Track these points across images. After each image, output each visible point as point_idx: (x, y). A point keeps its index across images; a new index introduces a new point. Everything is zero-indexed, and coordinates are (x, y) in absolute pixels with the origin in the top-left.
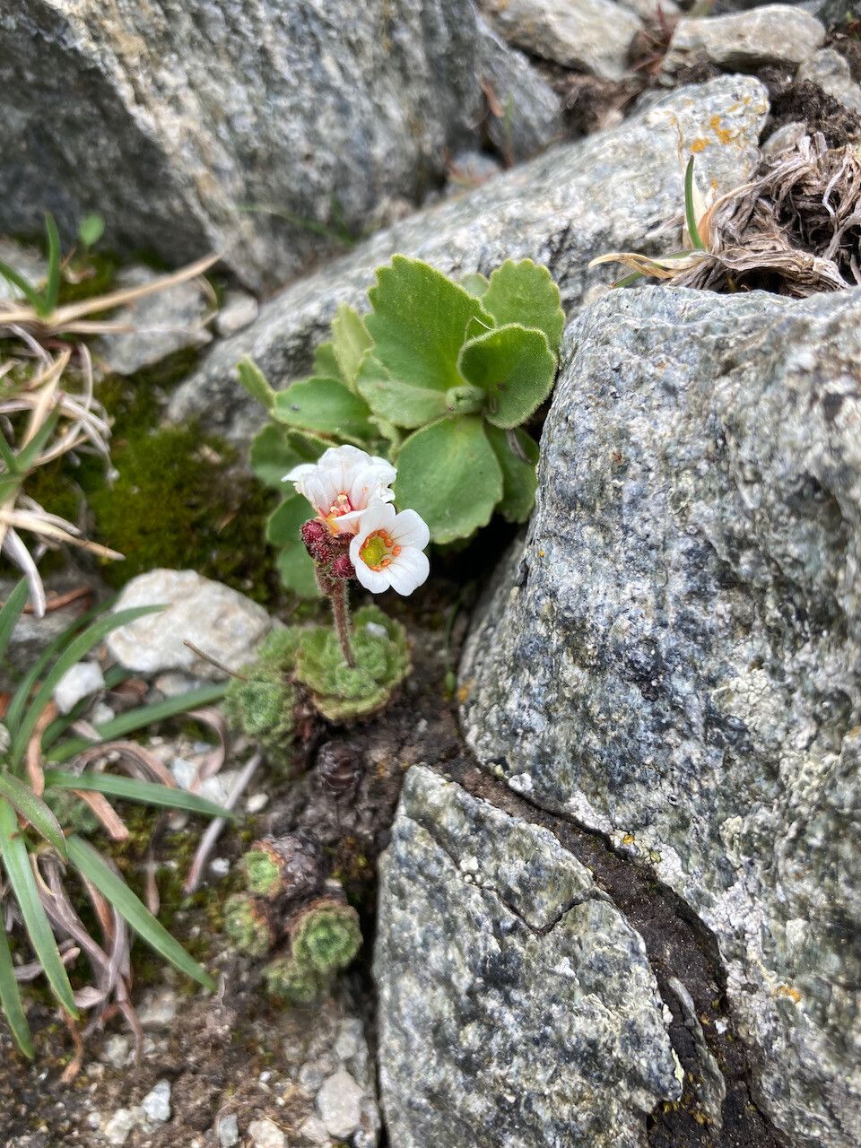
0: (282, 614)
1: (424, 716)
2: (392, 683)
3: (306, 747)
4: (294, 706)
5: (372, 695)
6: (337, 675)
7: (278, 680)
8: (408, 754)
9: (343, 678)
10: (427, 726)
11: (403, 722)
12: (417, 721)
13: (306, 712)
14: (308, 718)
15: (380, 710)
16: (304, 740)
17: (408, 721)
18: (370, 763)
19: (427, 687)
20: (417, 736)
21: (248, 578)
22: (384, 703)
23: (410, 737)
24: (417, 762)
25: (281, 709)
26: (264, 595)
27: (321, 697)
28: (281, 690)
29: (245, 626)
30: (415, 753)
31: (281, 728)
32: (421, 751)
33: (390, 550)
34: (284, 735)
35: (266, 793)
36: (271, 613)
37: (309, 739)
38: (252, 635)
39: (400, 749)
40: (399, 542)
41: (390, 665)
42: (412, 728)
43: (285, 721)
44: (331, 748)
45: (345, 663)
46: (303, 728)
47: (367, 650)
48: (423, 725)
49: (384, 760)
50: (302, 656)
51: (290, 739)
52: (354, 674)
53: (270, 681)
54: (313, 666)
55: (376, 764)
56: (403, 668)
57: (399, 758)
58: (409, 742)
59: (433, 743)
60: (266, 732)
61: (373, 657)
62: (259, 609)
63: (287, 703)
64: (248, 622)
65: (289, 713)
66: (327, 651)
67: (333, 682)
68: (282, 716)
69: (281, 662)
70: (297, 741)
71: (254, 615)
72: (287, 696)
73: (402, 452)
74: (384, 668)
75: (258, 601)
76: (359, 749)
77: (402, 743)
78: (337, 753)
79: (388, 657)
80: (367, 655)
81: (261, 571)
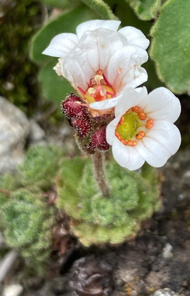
0: (39, 117)
1: (169, 241)
2: (143, 216)
3: (61, 261)
4: (52, 227)
5: (123, 226)
6: (93, 205)
7: (39, 203)
8: (154, 279)
9: (98, 207)
10: (172, 251)
11: (150, 246)
12: (163, 246)
13: (63, 232)
14: (65, 237)
15: (131, 241)
16: (60, 254)
17: (155, 245)
18: (119, 282)
19: (174, 211)
20: (162, 263)
21: (10, 81)
22: (134, 235)
23: (156, 262)
24: (163, 287)
25: (40, 230)
26: (23, 98)
27: (78, 222)
28: (41, 212)
29: (6, 133)
30: (160, 279)
31: (39, 245)
32: (166, 278)
33: (144, 123)
34: (42, 251)
35: (21, 284)
36: (29, 115)
37: (65, 254)
38: (12, 140)
39: (147, 274)
40: (151, 116)
41: (141, 199)
42: (158, 254)
43: (44, 240)
44: (83, 265)
45: (99, 194)
46: (59, 244)
47: (121, 183)
48: (168, 248)
49: (131, 281)
50: (61, 183)
51: (47, 255)
52: (109, 206)
53: (31, 202)
54: (71, 191)
55: (124, 283)
56: (153, 203)
57: (146, 282)
58: (155, 267)
59: (177, 271)
60: (26, 246)
61: (127, 191)
62: (19, 113)
63: (46, 224)
64: (9, 129)
65: (48, 233)
66: (84, 181)
67: (89, 210)
68: (41, 235)
69: (42, 182)
70: (54, 254)
71: (16, 120)
72: (46, 217)
73: (163, 11)
74: (135, 203)
75: (17, 104)
76: (109, 268)
77: (148, 268)
78: (90, 268)
79: (140, 192)
80: (121, 188)
81: (21, 76)
